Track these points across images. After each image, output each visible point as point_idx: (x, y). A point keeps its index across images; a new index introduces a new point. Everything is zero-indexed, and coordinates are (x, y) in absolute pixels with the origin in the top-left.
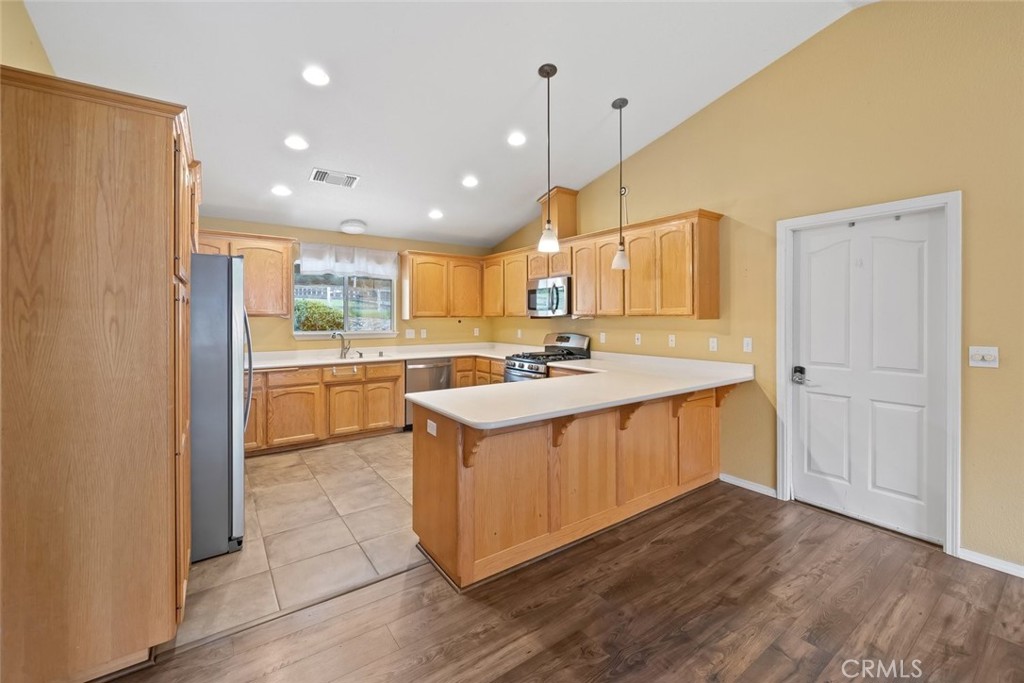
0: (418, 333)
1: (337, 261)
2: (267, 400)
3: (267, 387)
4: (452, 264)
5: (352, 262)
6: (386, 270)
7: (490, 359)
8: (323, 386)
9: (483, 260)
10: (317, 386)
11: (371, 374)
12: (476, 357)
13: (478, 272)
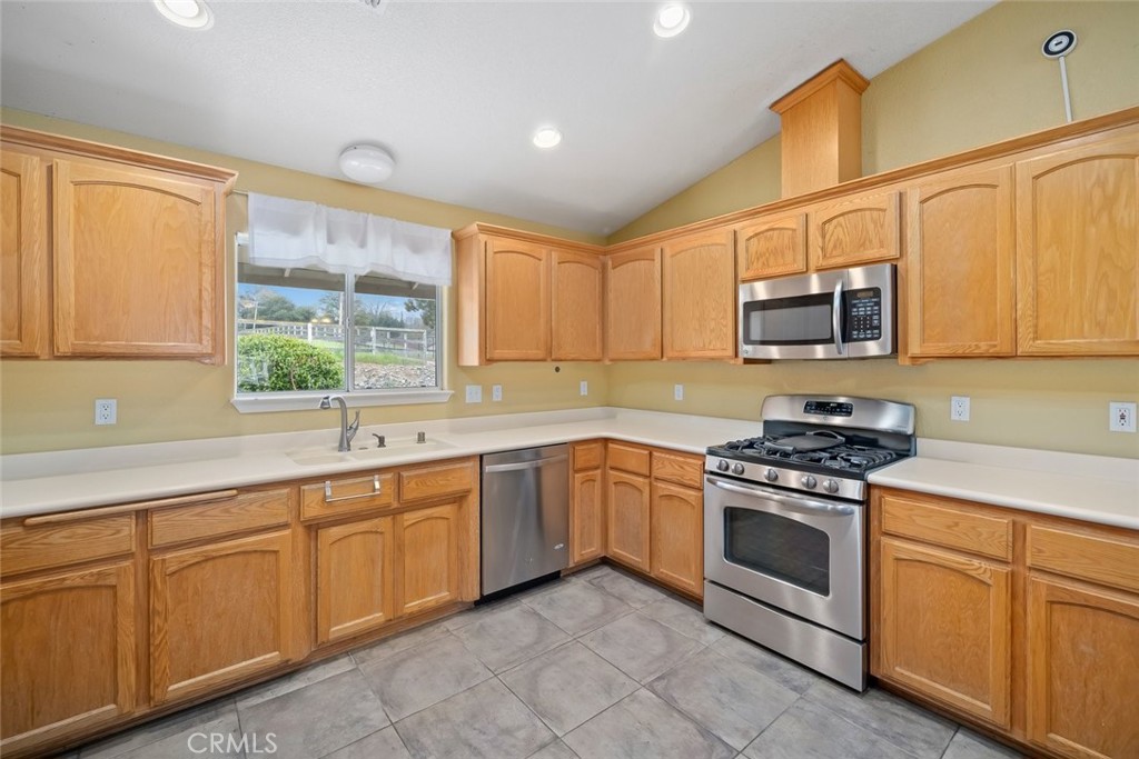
0: (487, 391)
1: (330, 240)
2: (149, 584)
3: (150, 550)
4: (555, 255)
5: (363, 245)
6: (431, 267)
7: (651, 449)
8: (300, 530)
9: (605, 254)
10: (287, 532)
11: (412, 491)
12: (606, 440)
13: (597, 276)
